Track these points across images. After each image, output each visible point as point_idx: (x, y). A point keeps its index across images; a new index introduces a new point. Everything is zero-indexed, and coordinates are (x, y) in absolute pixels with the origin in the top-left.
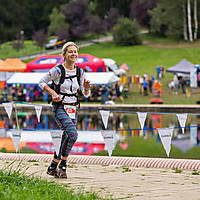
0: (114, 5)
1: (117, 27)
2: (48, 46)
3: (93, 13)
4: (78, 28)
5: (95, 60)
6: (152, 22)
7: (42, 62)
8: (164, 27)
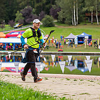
0: (43, 10)
1: (44, 19)
2: (15, 27)
3: (34, 13)
6: (59, 17)
7: (12, 34)
8: (64, 19)
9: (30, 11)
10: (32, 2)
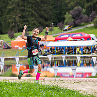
0: (94, 10)
1: (95, 20)
2: (64, 29)
3: (84, 14)
4: (78, 20)
5: (86, 35)
7: (62, 37)
9: (80, 12)
10: (82, 1)
